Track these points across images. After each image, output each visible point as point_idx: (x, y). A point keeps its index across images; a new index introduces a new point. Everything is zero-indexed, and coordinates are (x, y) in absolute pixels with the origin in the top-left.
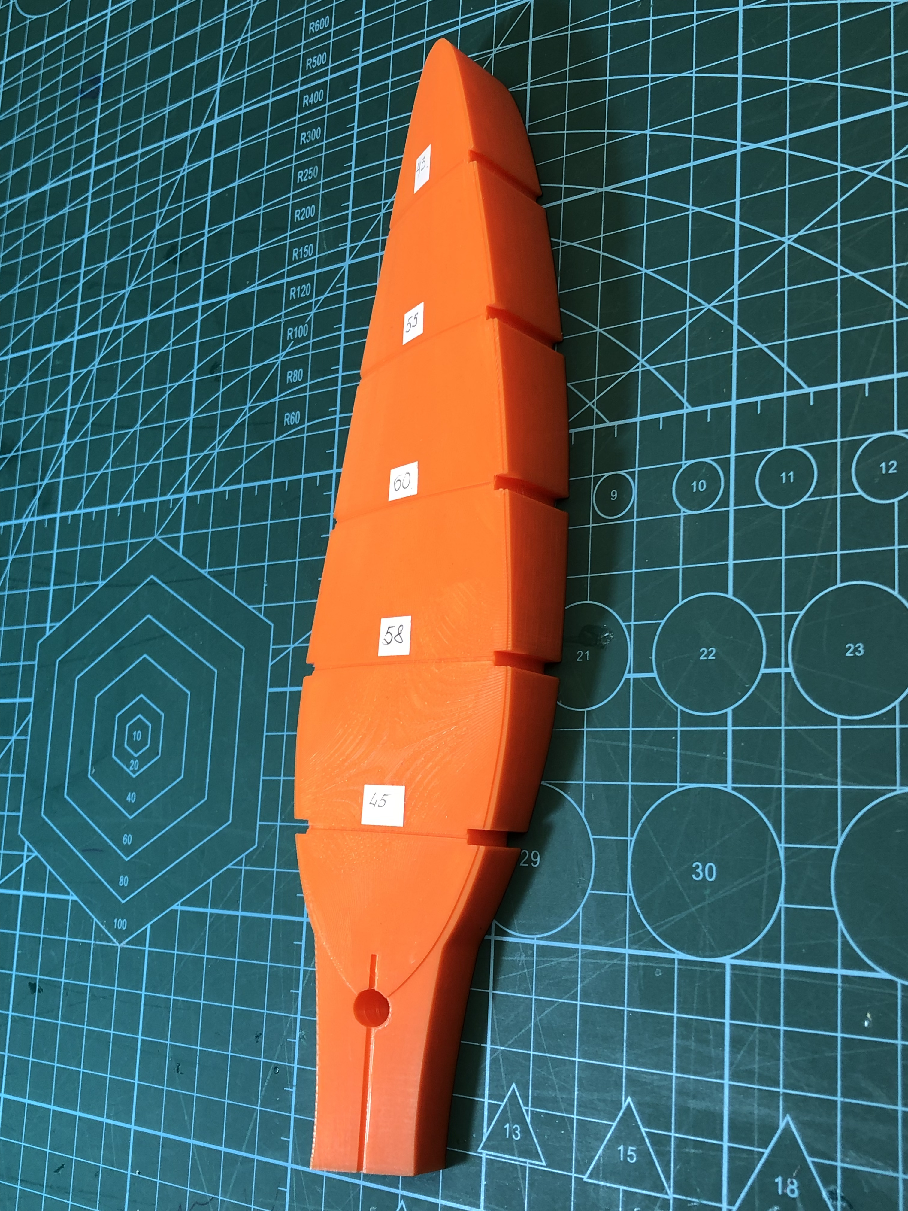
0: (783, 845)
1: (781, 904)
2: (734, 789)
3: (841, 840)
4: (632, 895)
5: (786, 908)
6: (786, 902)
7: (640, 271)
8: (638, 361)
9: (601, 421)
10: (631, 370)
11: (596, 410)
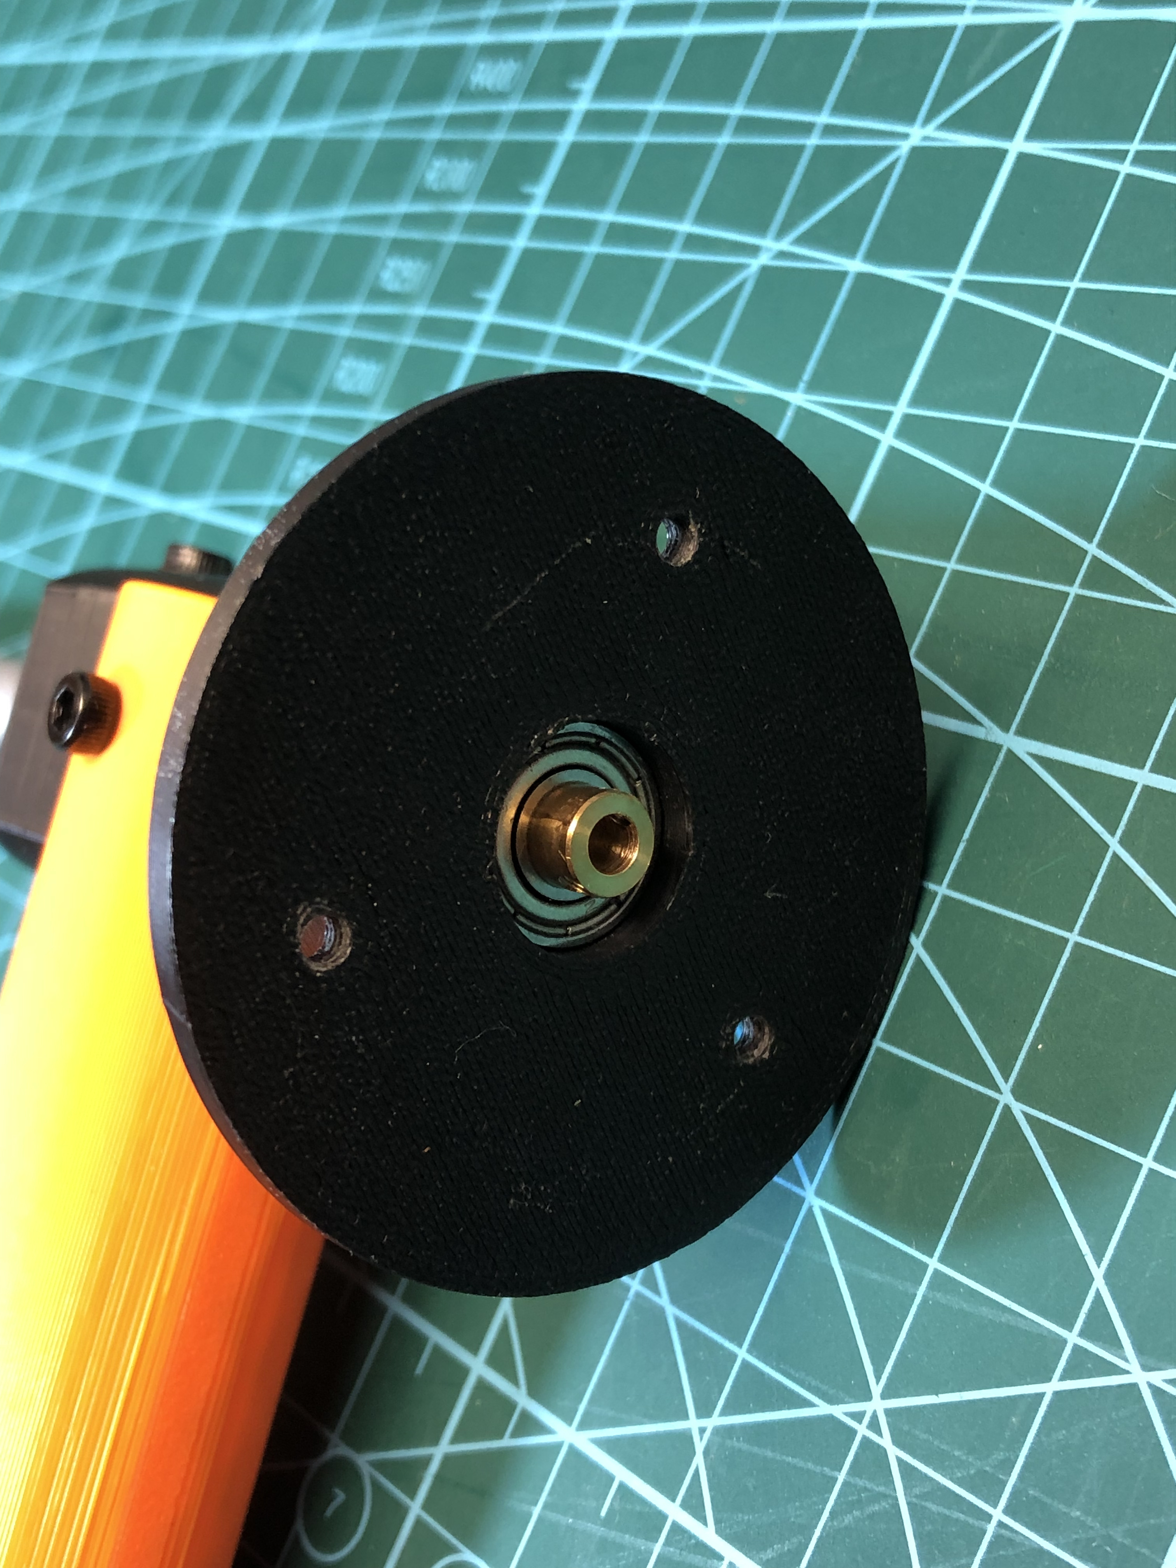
7: (998, 1090)
8: (868, 1397)
9: (698, 1513)
10: (839, 1411)
11: (699, 1461)
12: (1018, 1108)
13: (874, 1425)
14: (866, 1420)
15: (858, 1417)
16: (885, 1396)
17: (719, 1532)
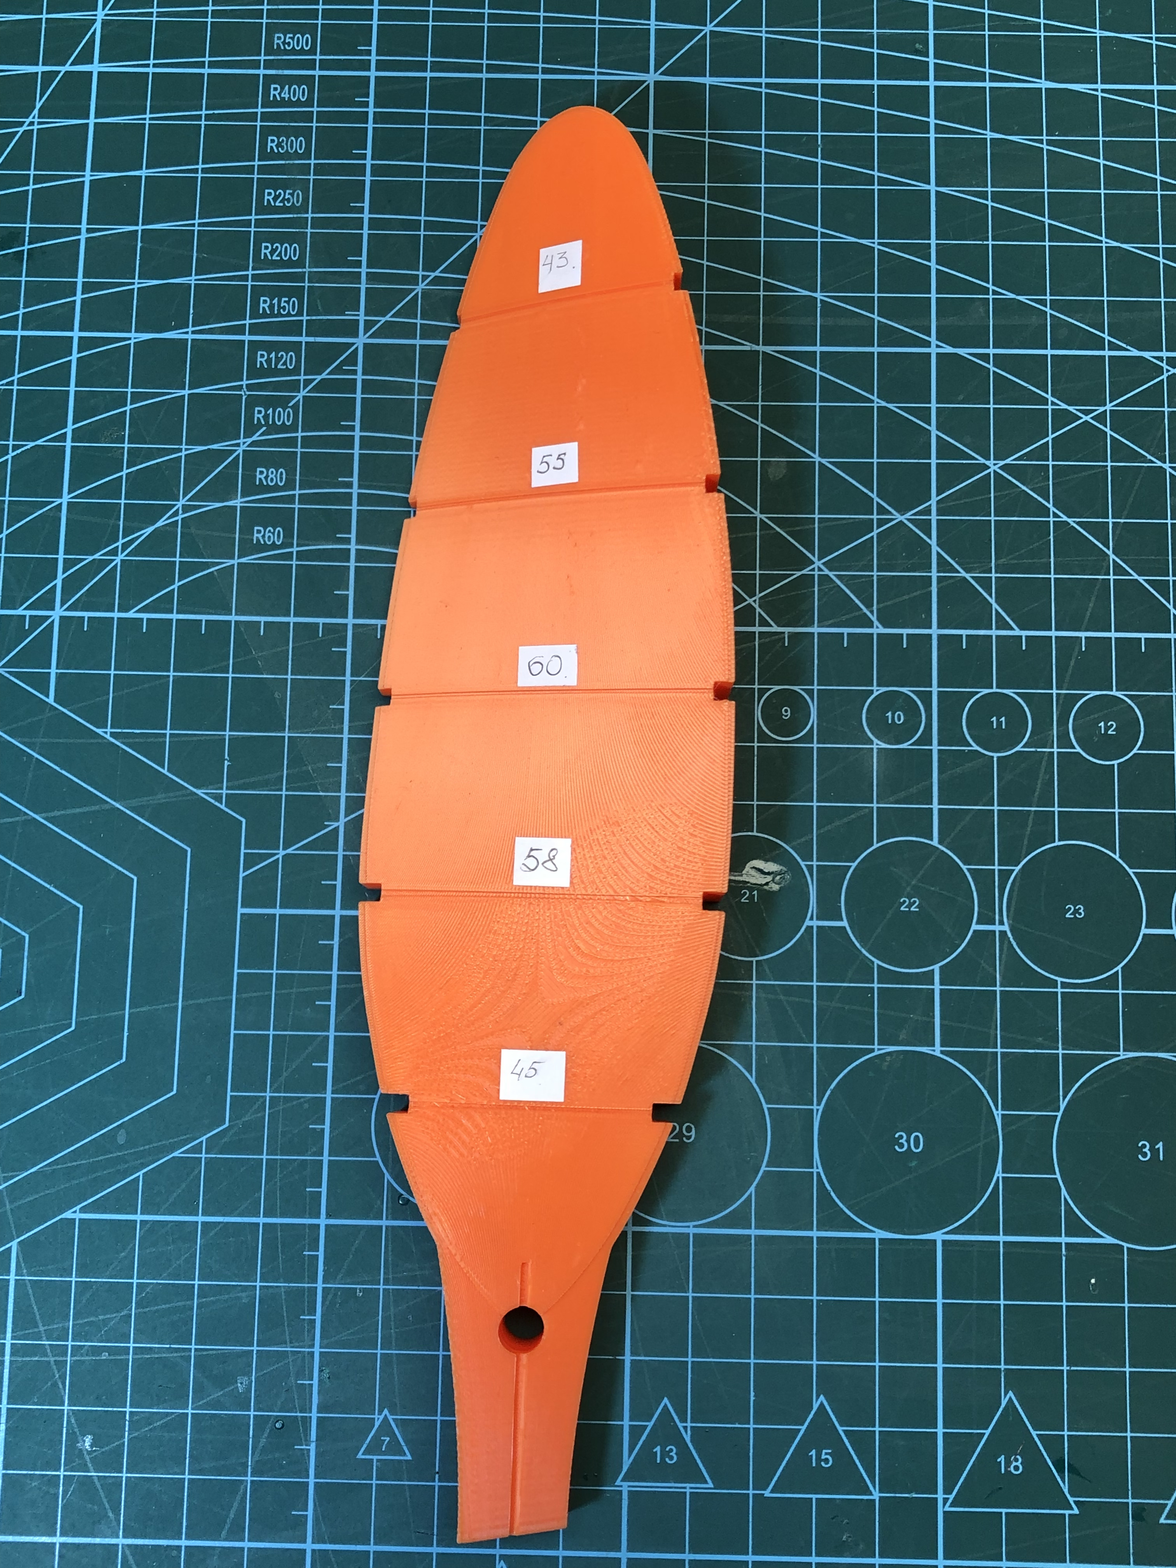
0: (1000, 1112)
1: (999, 1173)
2: (942, 1052)
3: (1063, 1107)
4: (821, 1170)
5: (1004, 1178)
6: (1004, 1172)
7: (812, 457)
8: (813, 563)
9: (766, 624)
10: (804, 572)
11: (758, 610)
12: (824, 461)
13: (820, 569)
14: (816, 569)
15: (813, 570)
16: (819, 560)
17: (778, 626)
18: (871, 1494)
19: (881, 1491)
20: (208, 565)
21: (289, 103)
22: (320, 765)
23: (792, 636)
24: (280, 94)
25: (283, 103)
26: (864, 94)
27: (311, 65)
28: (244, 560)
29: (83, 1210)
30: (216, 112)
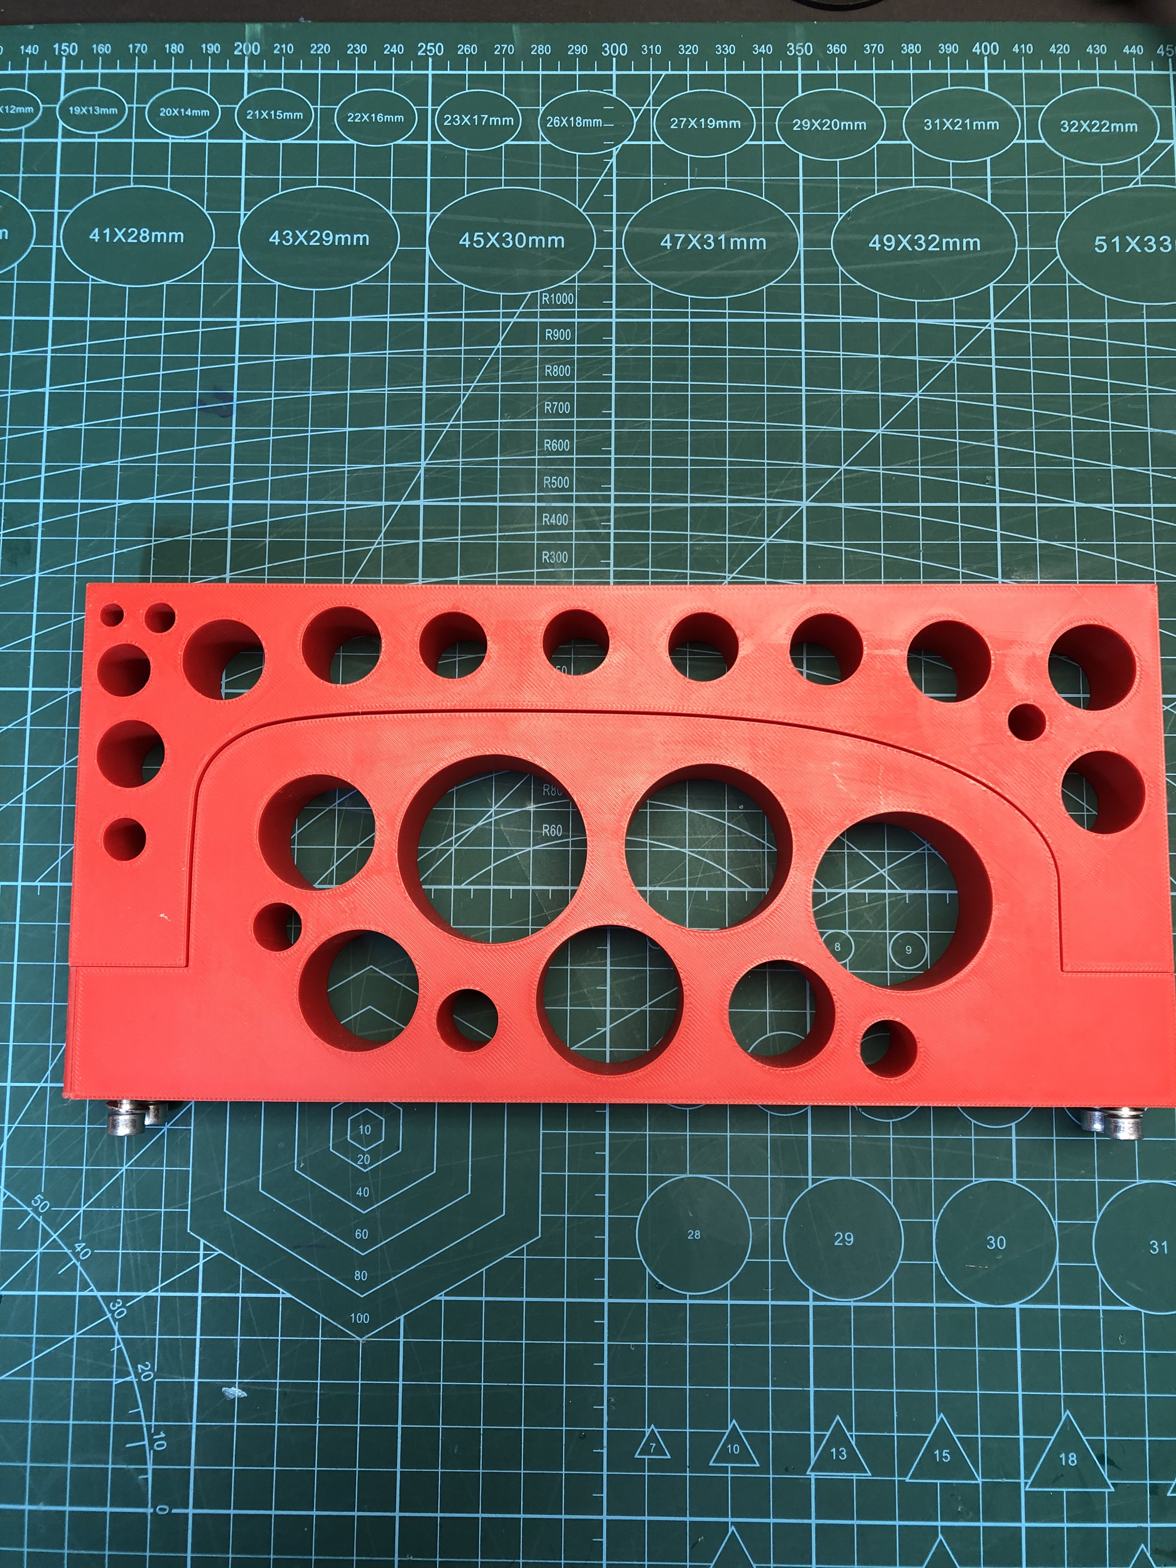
0: (1057, 1221)
1: (1057, 1263)
2: (1018, 1182)
3: (1098, 1218)
4: (938, 1262)
5: (1060, 1266)
6: (1060, 1261)
18: (977, 1480)
19: (982, 1478)
20: (512, 852)
21: (556, 527)
22: (592, 988)
23: (911, 896)
24: (549, 520)
25: (552, 527)
26: (951, 513)
27: (569, 499)
28: (536, 848)
29: (446, 1295)
30: (506, 534)
